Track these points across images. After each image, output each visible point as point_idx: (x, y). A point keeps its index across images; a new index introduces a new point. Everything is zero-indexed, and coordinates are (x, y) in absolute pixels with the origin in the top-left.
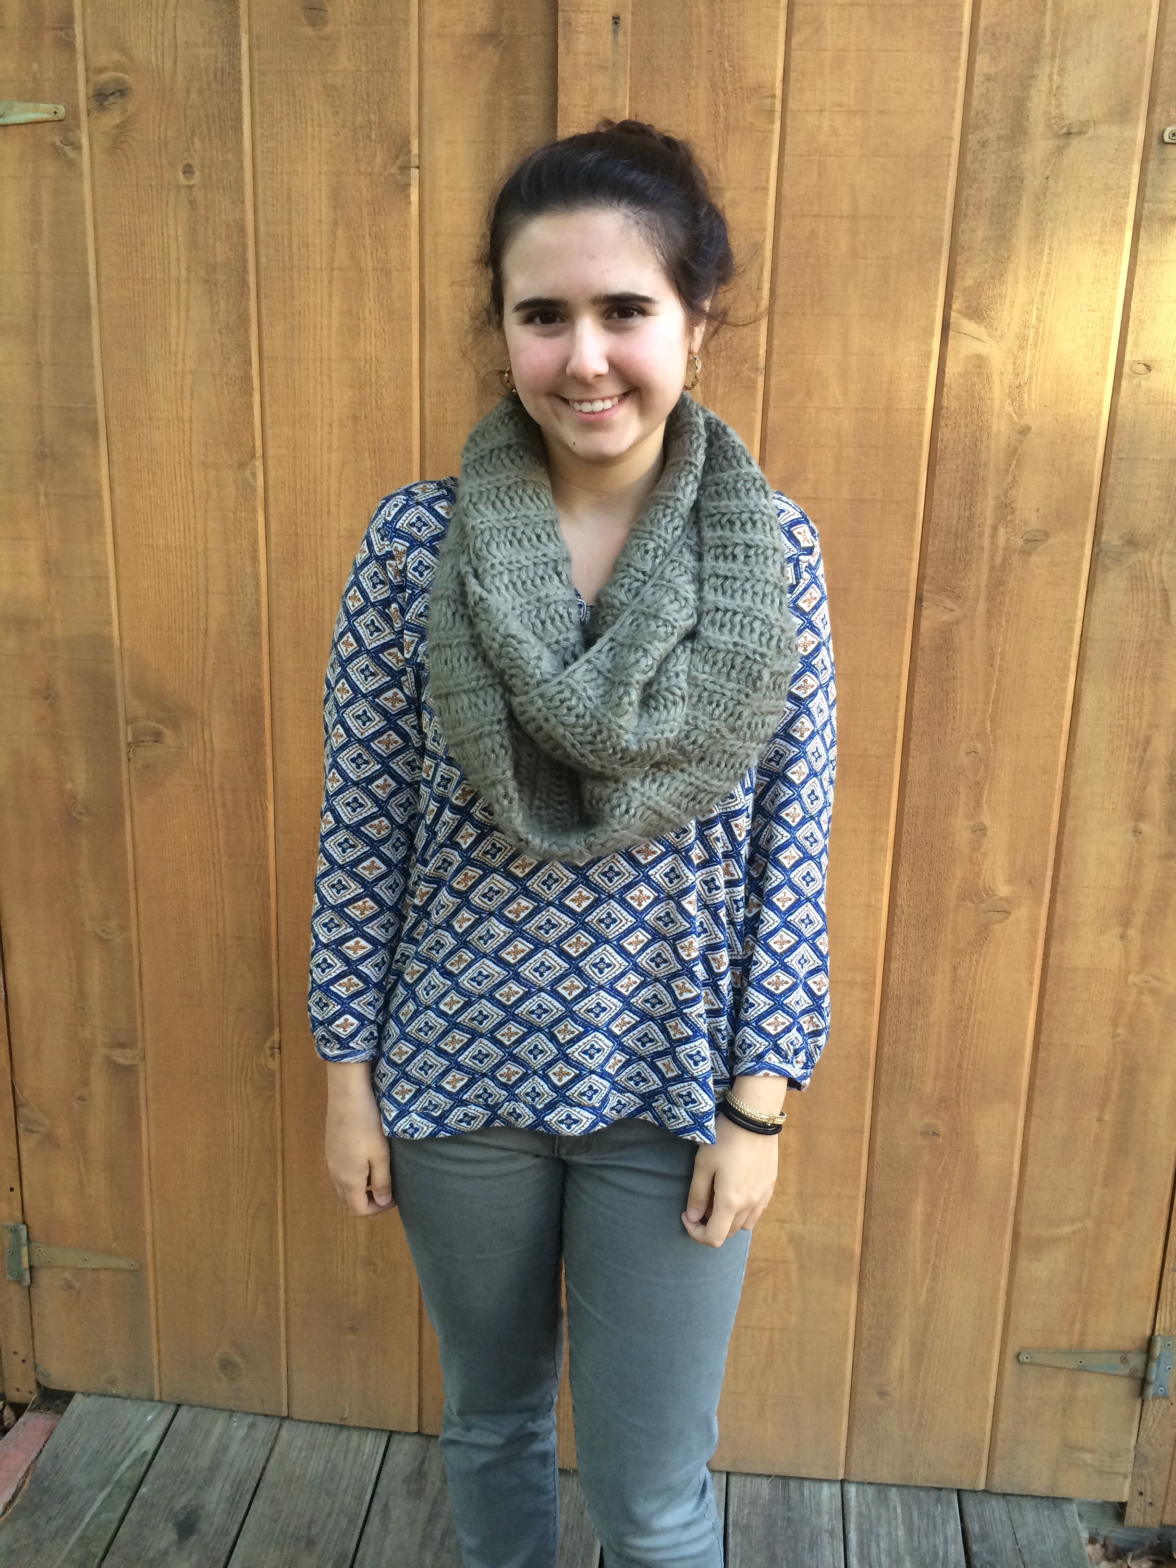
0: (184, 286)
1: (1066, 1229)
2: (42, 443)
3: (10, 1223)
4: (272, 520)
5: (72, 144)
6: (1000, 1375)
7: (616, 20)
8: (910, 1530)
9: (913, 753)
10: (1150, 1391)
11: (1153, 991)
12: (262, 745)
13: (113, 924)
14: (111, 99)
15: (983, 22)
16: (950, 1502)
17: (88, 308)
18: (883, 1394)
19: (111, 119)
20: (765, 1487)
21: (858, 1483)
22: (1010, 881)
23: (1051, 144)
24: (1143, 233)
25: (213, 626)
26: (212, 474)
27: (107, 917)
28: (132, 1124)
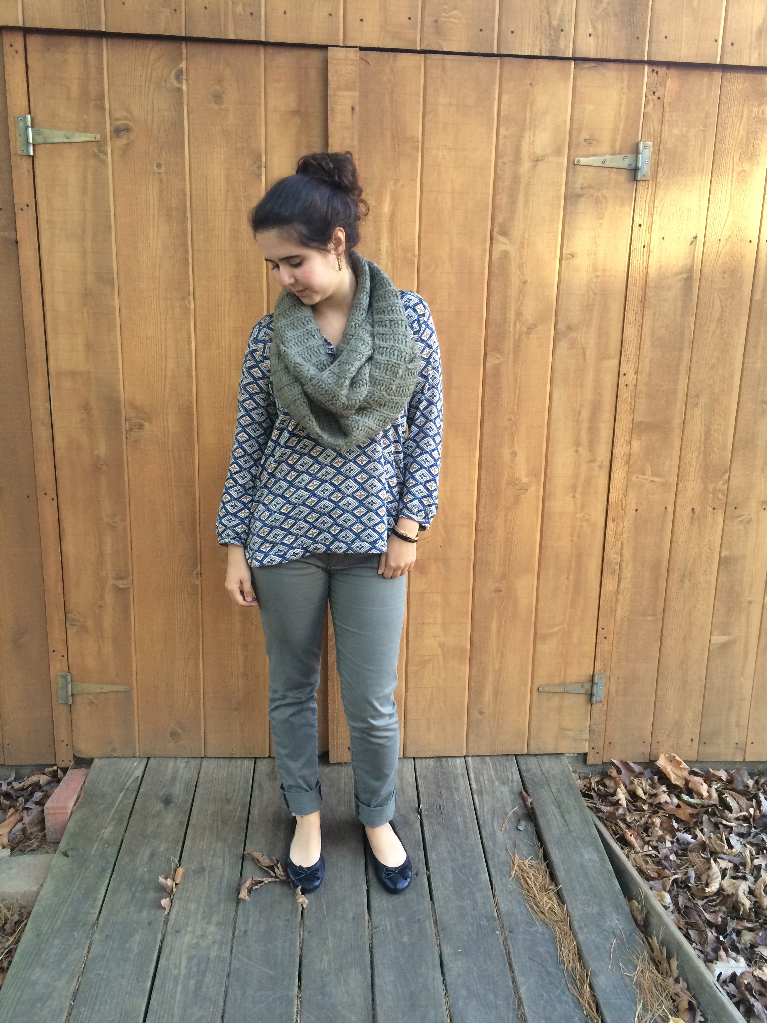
0: (156, 218)
1: (556, 629)
2: (86, 289)
3: (62, 673)
4: (198, 324)
5: (102, 152)
6: (531, 698)
7: (353, 109)
8: (496, 771)
9: (485, 421)
10: (594, 699)
11: (587, 520)
12: (193, 428)
13: (117, 518)
14: (122, 132)
15: (502, 114)
16: (512, 760)
17: (110, 227)
18: (481, 713)
19: (122, 142)
20: (431, 762)
21: (472, 756)
22: (527, 476)
23: (531, 164)
24: (568, 201)
25: (169, 374)
26: (169, 303)
27: (115, 515)
28: (126, 618)
